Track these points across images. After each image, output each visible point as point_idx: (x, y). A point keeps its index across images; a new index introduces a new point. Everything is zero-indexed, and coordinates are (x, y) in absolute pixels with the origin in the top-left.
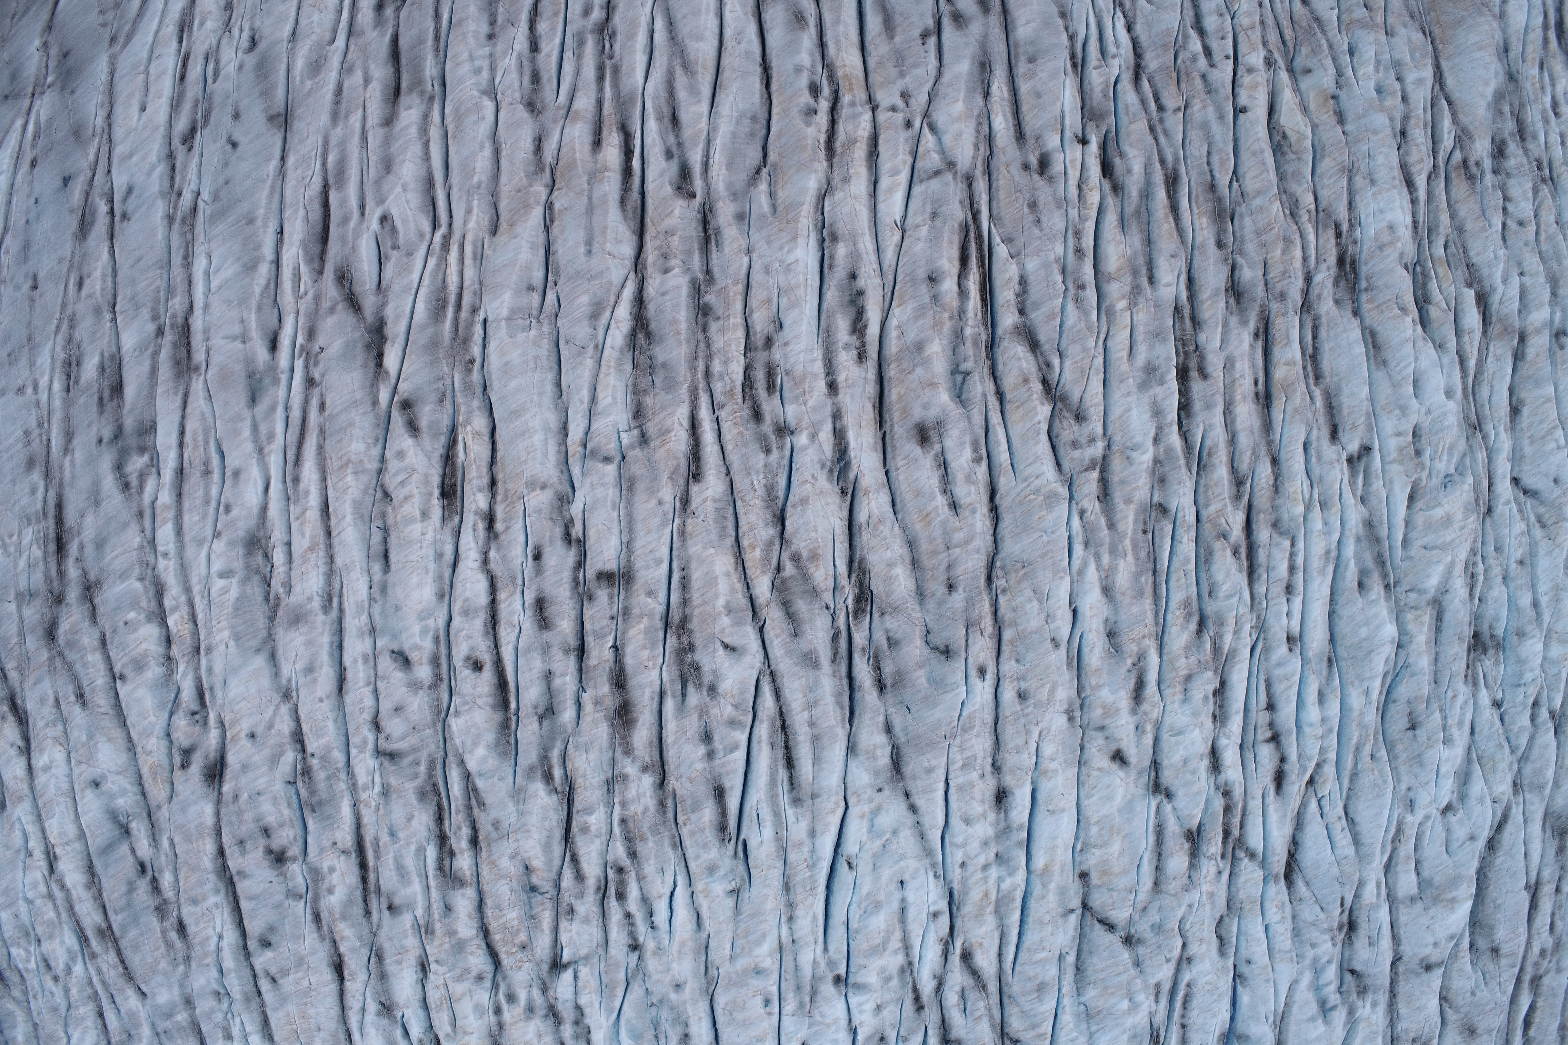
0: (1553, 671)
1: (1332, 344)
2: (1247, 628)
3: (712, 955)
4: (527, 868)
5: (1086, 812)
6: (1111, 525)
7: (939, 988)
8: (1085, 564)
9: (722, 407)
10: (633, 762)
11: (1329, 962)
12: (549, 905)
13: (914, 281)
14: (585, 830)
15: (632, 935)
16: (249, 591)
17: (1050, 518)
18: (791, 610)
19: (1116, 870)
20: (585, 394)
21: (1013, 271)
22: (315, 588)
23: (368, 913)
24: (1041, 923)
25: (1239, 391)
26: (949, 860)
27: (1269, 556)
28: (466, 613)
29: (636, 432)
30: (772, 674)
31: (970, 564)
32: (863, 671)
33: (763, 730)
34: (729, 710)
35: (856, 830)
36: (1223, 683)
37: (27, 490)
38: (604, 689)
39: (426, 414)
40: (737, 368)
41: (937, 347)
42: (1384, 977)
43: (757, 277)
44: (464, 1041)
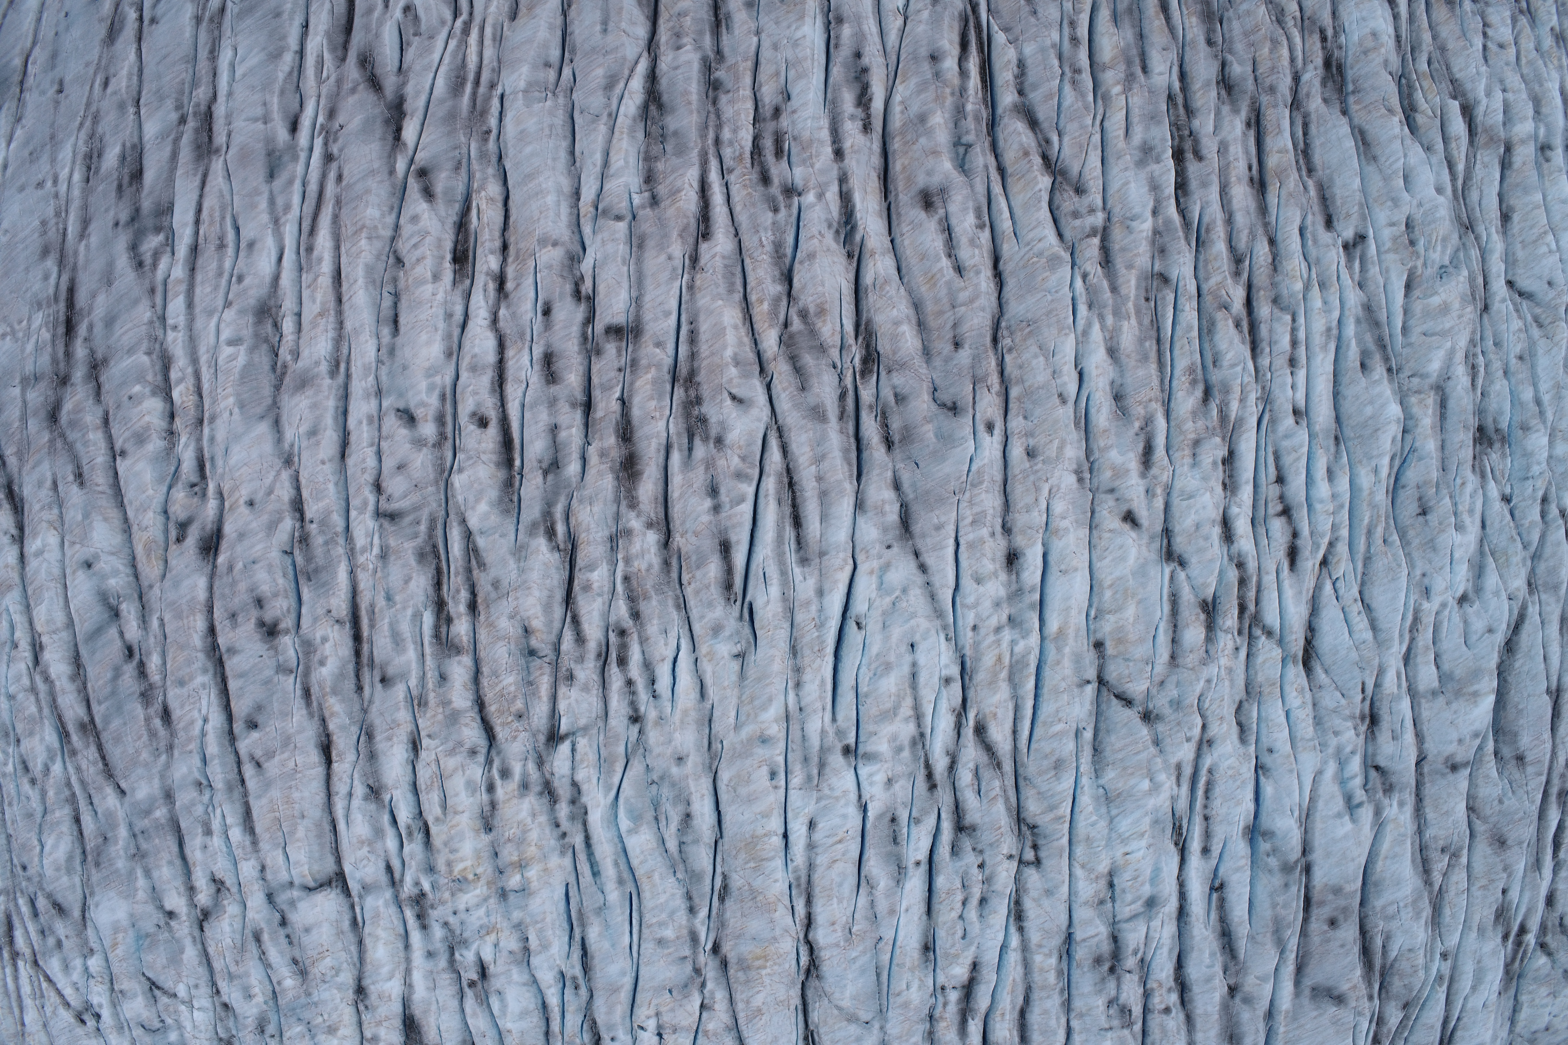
0: (1561, 469)
1: (1322, 139)
2: (1253, 397)
3: (716, 726)
4: (526, 631)
5: (1099, 575)
6: (1114, 289)
7: (952, 767)
8: (1089, 325)
9: (731, 171)
10: (638, 515)
11: (1353, 753)
12: (547, 669)
13: (916, 59)
14: (587, 588)
15: (633, 705)
16: (256, 359)
17: (1053, 279)
18: (798, 365)
19: (1132, 637)
20: (598, 157)
21: (1011, 54)
22: (323, 352)
23: (360, 689)
24: (1056, 692)
25: (1233, 173)
26: (960, 623)
27: (1271, 331)
28: (473, 369)
29: (647, 194)
30: (779, 430)
31: (976, 321)
32: (871, 428)
33: (770, 484)
34: (735, 461)
35: (865, 587)
37: (40, 277)
38: (610, 440)
39: (441, 181)
40: (746, 136)
41: (939, 120)
42: (1409, 777)
43: (766, 54)
44: (454, 822)
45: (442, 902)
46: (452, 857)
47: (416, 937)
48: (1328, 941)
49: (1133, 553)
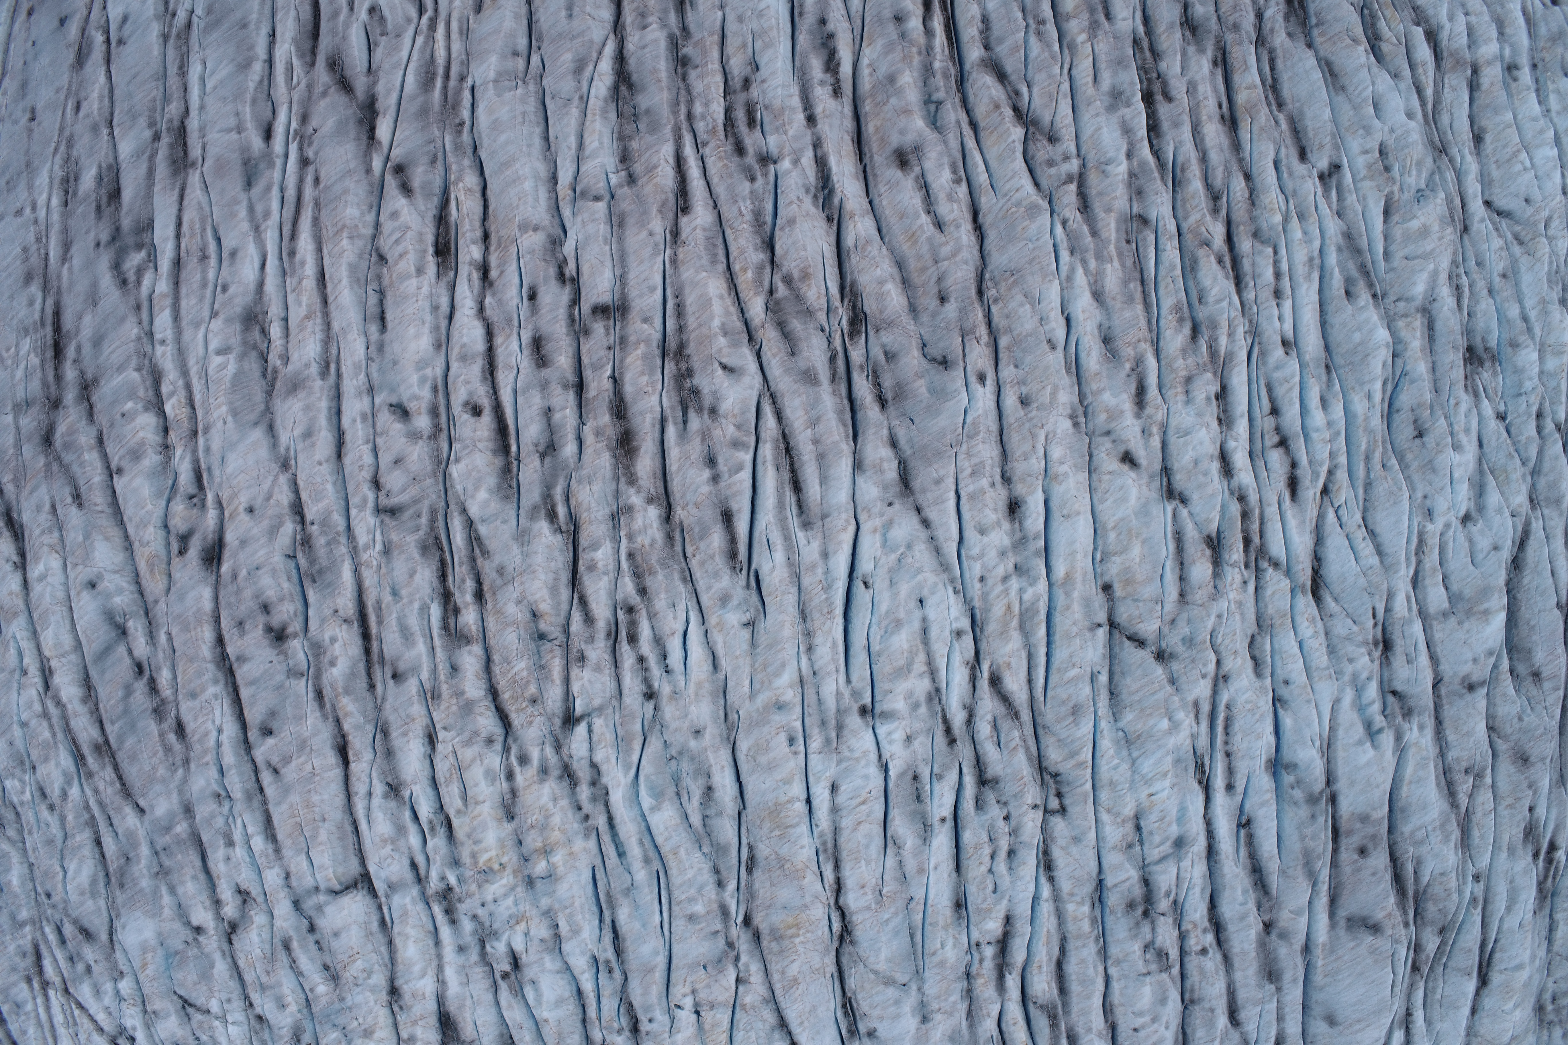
0: (1552, 384)
1: (1290, 74)
2: (1241, 331)
3: (731, 697)
4: (534, 615)
5: (1101, 517)
6: (1094, 233)
7: (970, 720)
8: (1072, 270)
9: (705, 144)
10: (638, 492)
11: (1369, 679)
12: (558, 652)
13: (880, 21)
14: (592, 567)
15: (647, 681)
16: (246, 366)
17: (1033, 228)
18: (786, 330)
19: (1140, 577)
20: (573, 141)
21: (975, 10)
22: (312, 354)
23: (372, 687)
24: (1069, 637)
25: (1204, 112)
26: (967, 575)
27: (1253, 264)
28: (463, 358)
29: (623, 173)
30: (773, 396)
31: (959, 274)
32: (863, 388)
33: (767, 451)
34: (731, 430)
35: (869, 546)
36: (1224, 388)
37: (25, 303)
38: (605, 418)
39: (418, 176)
40: (718, 109)
41: (908, 79)
42: (1427, 699)
43: (732, 27)
44: (475, 813)
45: (470, 895)
46: (476, 848)
47: (445, 932)
48: (1359, 870)
49: (1134, 493)
